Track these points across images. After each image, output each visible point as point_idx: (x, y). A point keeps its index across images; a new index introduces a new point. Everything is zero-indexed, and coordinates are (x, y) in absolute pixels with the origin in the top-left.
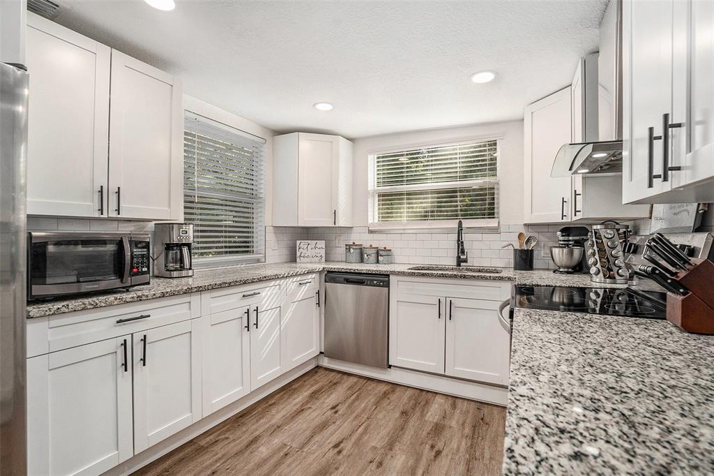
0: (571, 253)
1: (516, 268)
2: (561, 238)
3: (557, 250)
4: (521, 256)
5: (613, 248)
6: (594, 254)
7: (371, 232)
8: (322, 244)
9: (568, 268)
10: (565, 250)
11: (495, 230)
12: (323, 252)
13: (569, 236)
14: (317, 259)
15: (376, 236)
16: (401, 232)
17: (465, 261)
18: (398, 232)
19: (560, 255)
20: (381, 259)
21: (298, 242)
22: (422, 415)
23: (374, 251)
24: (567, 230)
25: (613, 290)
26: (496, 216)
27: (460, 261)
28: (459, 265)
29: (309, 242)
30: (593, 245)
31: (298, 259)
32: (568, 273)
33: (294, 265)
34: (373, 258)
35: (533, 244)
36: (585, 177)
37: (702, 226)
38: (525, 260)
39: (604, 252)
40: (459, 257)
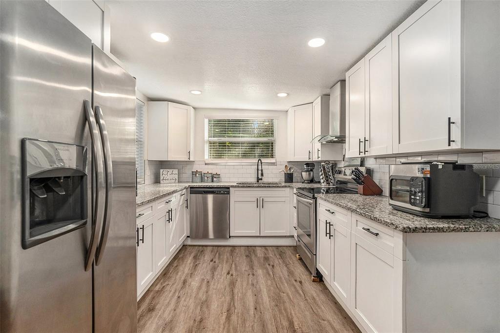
0: (310, 174)
1: (285, 182)
2: (305, 168)
3: (304, 173)
4: (288, 176)
5: (329, 172)
6: (322, 175)
7: (206, 164)
8: (176, 171)
9: (308, 181)
10: (308, 173)
11: (273, 164)
12: (176, 176)
13: (308, 167)
14: (173, 181)
15: (210, 166)
16: (224, 164)
17: (261, 179)
18: (223, 164)
19: (305, 175)
20: (215, 179)
21: (162, 170)
22: (256, 256)
23: (210, 175)
24: (308, 164)
25: (329, 188)
26: (274, 157)
27: (258, 179)
28: (258, 182)
29: (169, 170)
30: (321, 171)
31: (162, 182)
32: (309, 183)
33: (159, 185)
34: (210, 179)
35: (292, 171)
36: (322, 144)
37: (362, 165)
38: (289, 178)
39: (325, 173)
40: (258, 177)
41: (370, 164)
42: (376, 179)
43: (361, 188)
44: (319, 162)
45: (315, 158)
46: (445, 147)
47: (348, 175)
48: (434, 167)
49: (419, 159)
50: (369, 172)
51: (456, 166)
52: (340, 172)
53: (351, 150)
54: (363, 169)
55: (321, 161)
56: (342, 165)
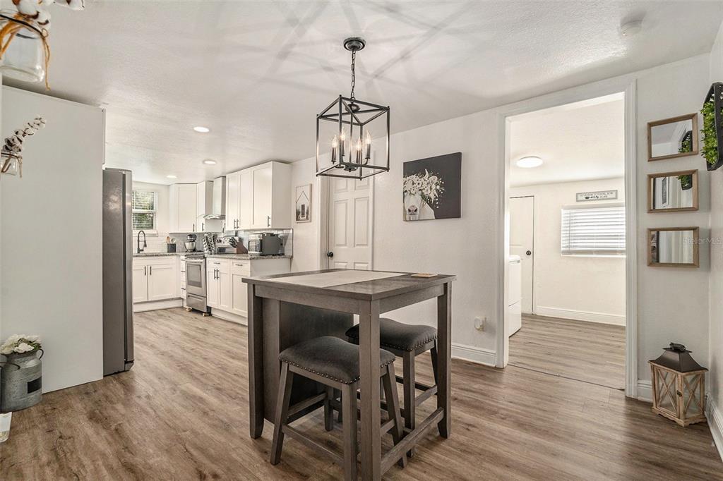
0: (193, 244)
1: (168, 251)
2: (188, 239)
3: (187, 243)
5: (211, 242)
9: (191, 250)
10: (190, 243)
11: (154, 235)
13: (192, 238)
17: (143, 250)
19: (188, 245)
24: (191, 236)
26: (154, 228)
27: (139, 250)
28: (139, 253)
30: (204, 241)
32: (192, 252)
35: (175, 241)
36: (206, 219)
37: (236, 235)
38: (172, 248)
39: (208, 243)
40: (139, 248)
41: (241, 235)
42: (245, 244)
43: (235, 250)
44: (203, 234)
45: (199, 230)
46: (267, 227)
47: (226, 243)
48: (263, 235)
49: (258, 232)
50: (241, 239)
51: (272, 235)
52: (220, 241)
53: (229, 226)
54: (237, 238)
55: (205, 233)
56: (221, 236)
